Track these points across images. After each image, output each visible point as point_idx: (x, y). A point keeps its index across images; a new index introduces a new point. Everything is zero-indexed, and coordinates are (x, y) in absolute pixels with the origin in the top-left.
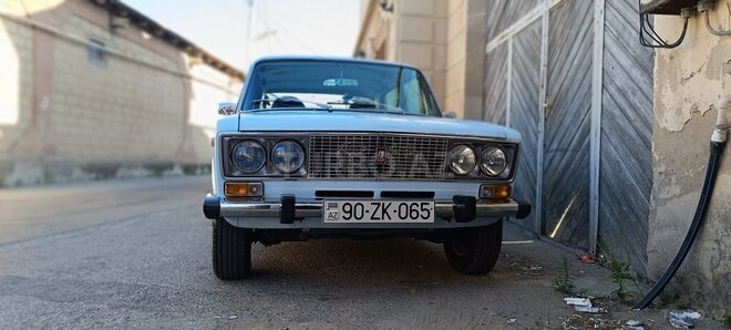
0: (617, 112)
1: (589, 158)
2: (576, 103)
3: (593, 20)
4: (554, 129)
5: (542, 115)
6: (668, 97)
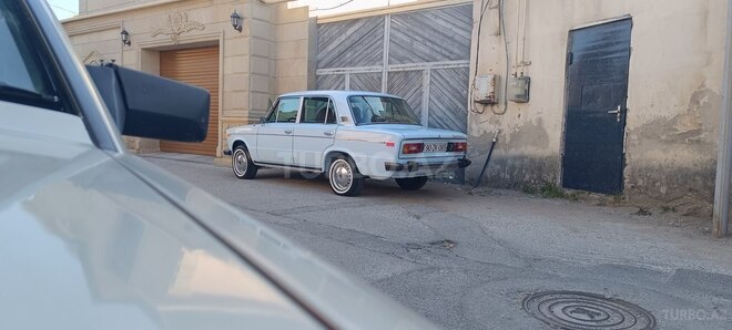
3: (422, 86)
6: (474, 126)
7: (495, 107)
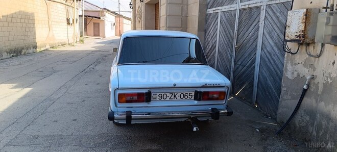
0: (267, 59)
1: (254, 71)
2: (250, 50)
3: (259, 21)
4: (240, 57)
5: (234, 49)
6: (289, 67)
7: (311, 48)
